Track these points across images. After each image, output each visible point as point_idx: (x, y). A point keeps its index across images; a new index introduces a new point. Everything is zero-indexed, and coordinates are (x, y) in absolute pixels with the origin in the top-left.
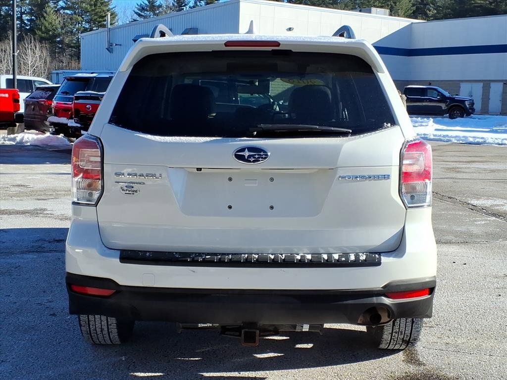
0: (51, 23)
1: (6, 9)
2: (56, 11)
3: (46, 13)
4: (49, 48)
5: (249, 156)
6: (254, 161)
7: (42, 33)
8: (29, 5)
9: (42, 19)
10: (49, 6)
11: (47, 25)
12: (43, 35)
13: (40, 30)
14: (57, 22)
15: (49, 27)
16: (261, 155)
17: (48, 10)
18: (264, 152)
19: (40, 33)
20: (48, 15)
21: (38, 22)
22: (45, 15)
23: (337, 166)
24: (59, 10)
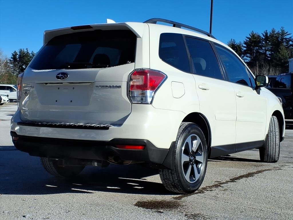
0: (283, 55)
1: (257, 49)
2: (287, 48)
3: (280, 49)
4: (281, 70)
5: (61, 77)
6: (62, 79)
7: (277, 61)
8: (271, 45)
9: (278, 53)
10: (282, 45)
11: (280, 56)
12: (278, 63)
13: (276, 59)
14: (287, 54)
15: (282, 57)
16: (65, 76)
17: (282, 47)
18: (67, 74)
19: (276, 61)
20: (282, 50)
21: (275, 55)
22: (280, 50)
23: (95, 81)
24: (289, 47)
